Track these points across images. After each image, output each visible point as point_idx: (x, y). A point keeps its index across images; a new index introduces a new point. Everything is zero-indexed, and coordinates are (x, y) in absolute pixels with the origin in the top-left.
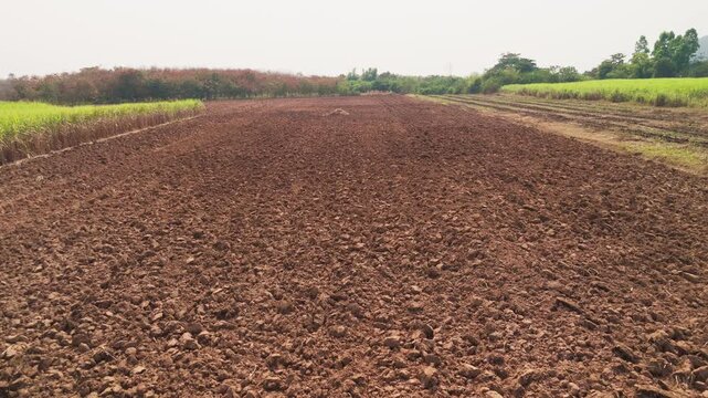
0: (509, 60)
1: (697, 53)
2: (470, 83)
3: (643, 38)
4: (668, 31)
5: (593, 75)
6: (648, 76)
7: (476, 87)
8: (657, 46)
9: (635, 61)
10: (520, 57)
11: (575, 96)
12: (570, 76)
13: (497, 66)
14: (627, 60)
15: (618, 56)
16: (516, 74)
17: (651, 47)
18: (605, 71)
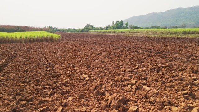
0: (88, 25)
1: (123, 25)
2: (81, 30)
3: (113, 22)
4: (118, 20)
5: (104, 29)
6: (115, 29)
7: (82, 31)
8: (116, 23)
9: (112, 26)
10: (91, 25)
11: (107, 32)
12: (101, 29)
13: (86, 26)
14: (111, 26)
15: (109, 25)
16: (91, 28)
17: (115, 23)
18: (107, 28)
